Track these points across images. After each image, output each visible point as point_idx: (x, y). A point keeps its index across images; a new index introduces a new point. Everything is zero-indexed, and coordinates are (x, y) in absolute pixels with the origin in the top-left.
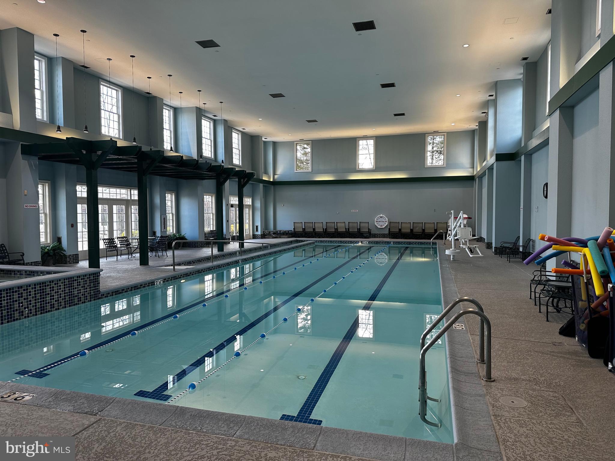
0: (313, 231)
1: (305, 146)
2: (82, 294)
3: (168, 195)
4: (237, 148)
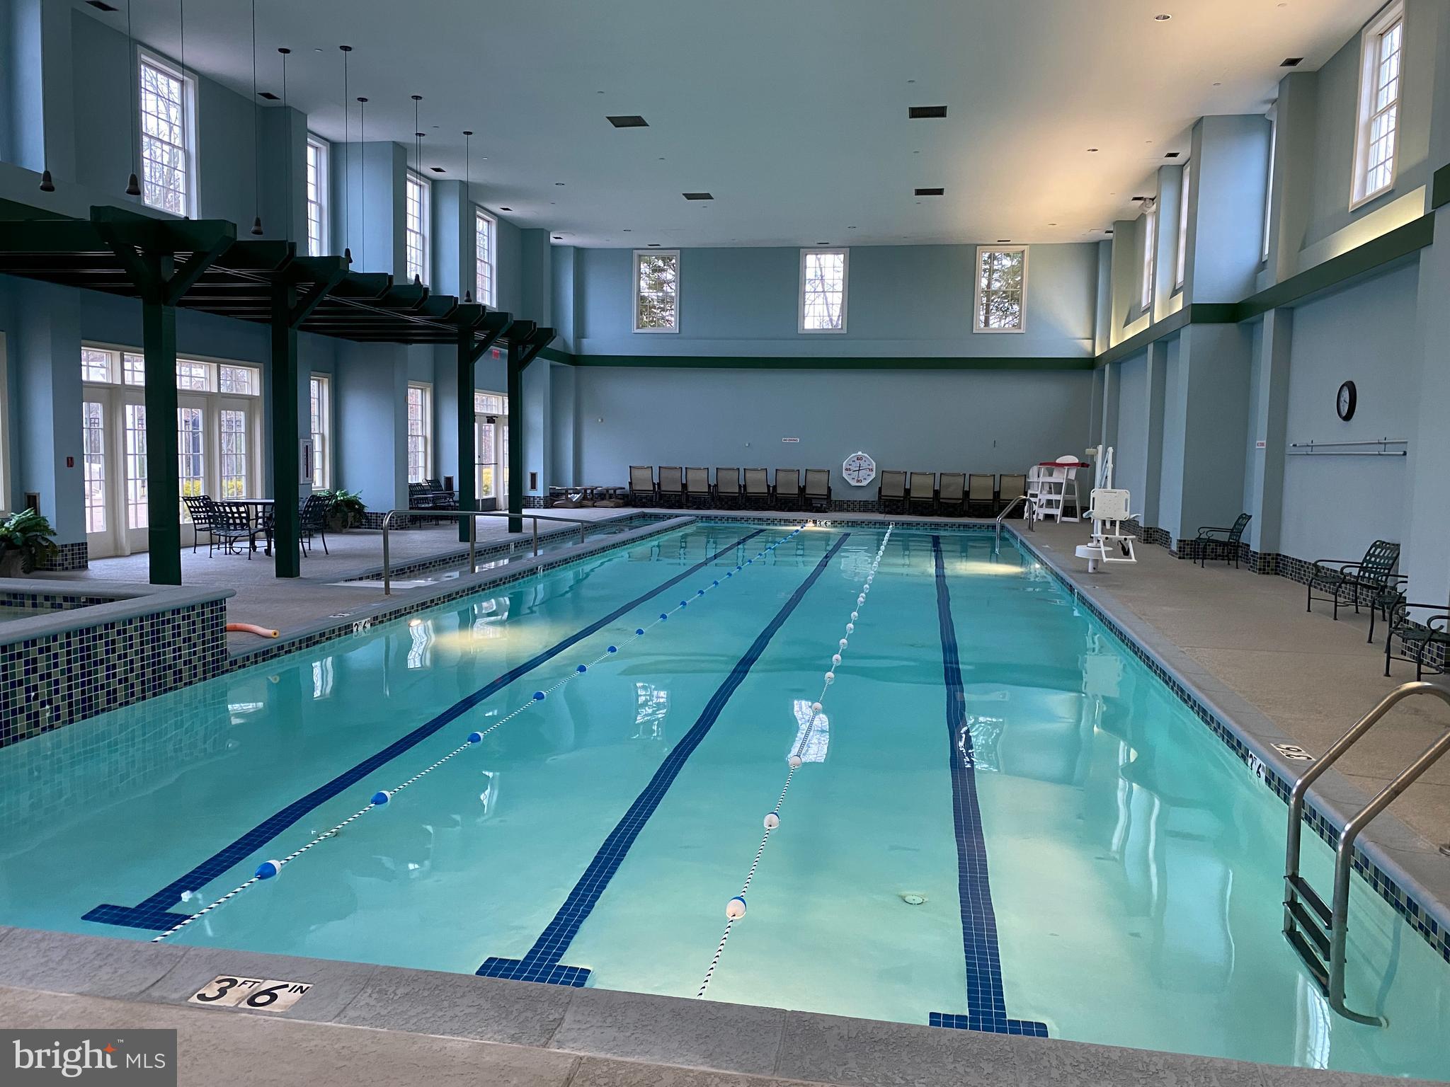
0: (682, 491)
1: (660, 263)
2: (185, 662)
3: (314, 384)
4: (486, 260)
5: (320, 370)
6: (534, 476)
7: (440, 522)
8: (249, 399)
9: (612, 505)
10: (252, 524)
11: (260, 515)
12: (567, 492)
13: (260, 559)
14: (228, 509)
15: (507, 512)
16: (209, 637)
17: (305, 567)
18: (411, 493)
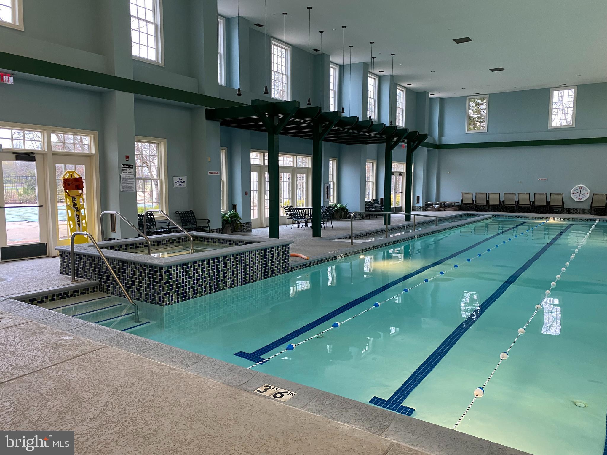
0: (487, 204)
1: (479, 101)
2: (276, 267)
3: (331, 162)
4: (401, 107)
5: (333, 157)
6: (418, 197)
7: (377, 217)
8: (307, 169)
9: (453, 210)
10: (306, 216)
11: (310, 213)
12: (432, 204)
13: (308, 230)
14: (298, 211)
15: (404, 213)
16: (284, 258)
17: (323, 233)
18: (366, 205)
